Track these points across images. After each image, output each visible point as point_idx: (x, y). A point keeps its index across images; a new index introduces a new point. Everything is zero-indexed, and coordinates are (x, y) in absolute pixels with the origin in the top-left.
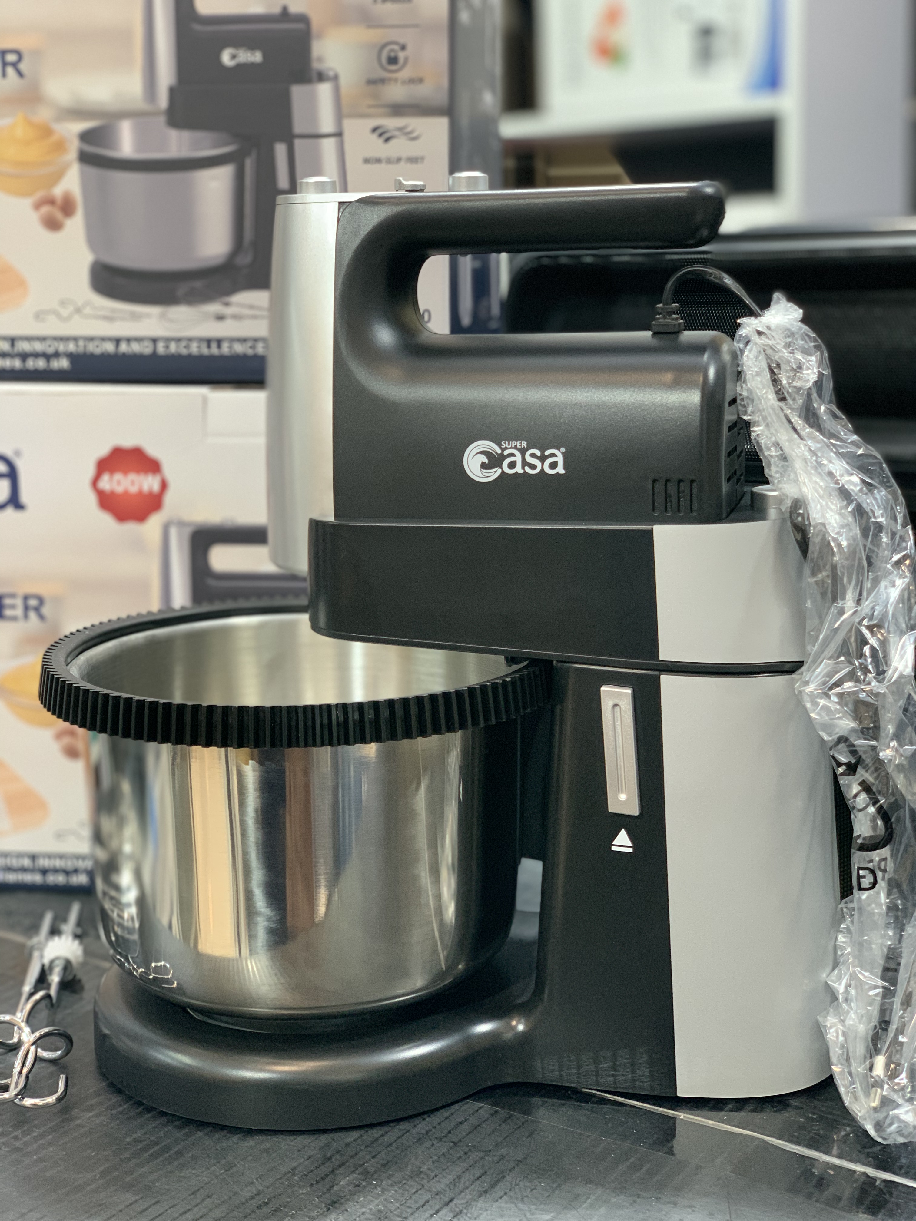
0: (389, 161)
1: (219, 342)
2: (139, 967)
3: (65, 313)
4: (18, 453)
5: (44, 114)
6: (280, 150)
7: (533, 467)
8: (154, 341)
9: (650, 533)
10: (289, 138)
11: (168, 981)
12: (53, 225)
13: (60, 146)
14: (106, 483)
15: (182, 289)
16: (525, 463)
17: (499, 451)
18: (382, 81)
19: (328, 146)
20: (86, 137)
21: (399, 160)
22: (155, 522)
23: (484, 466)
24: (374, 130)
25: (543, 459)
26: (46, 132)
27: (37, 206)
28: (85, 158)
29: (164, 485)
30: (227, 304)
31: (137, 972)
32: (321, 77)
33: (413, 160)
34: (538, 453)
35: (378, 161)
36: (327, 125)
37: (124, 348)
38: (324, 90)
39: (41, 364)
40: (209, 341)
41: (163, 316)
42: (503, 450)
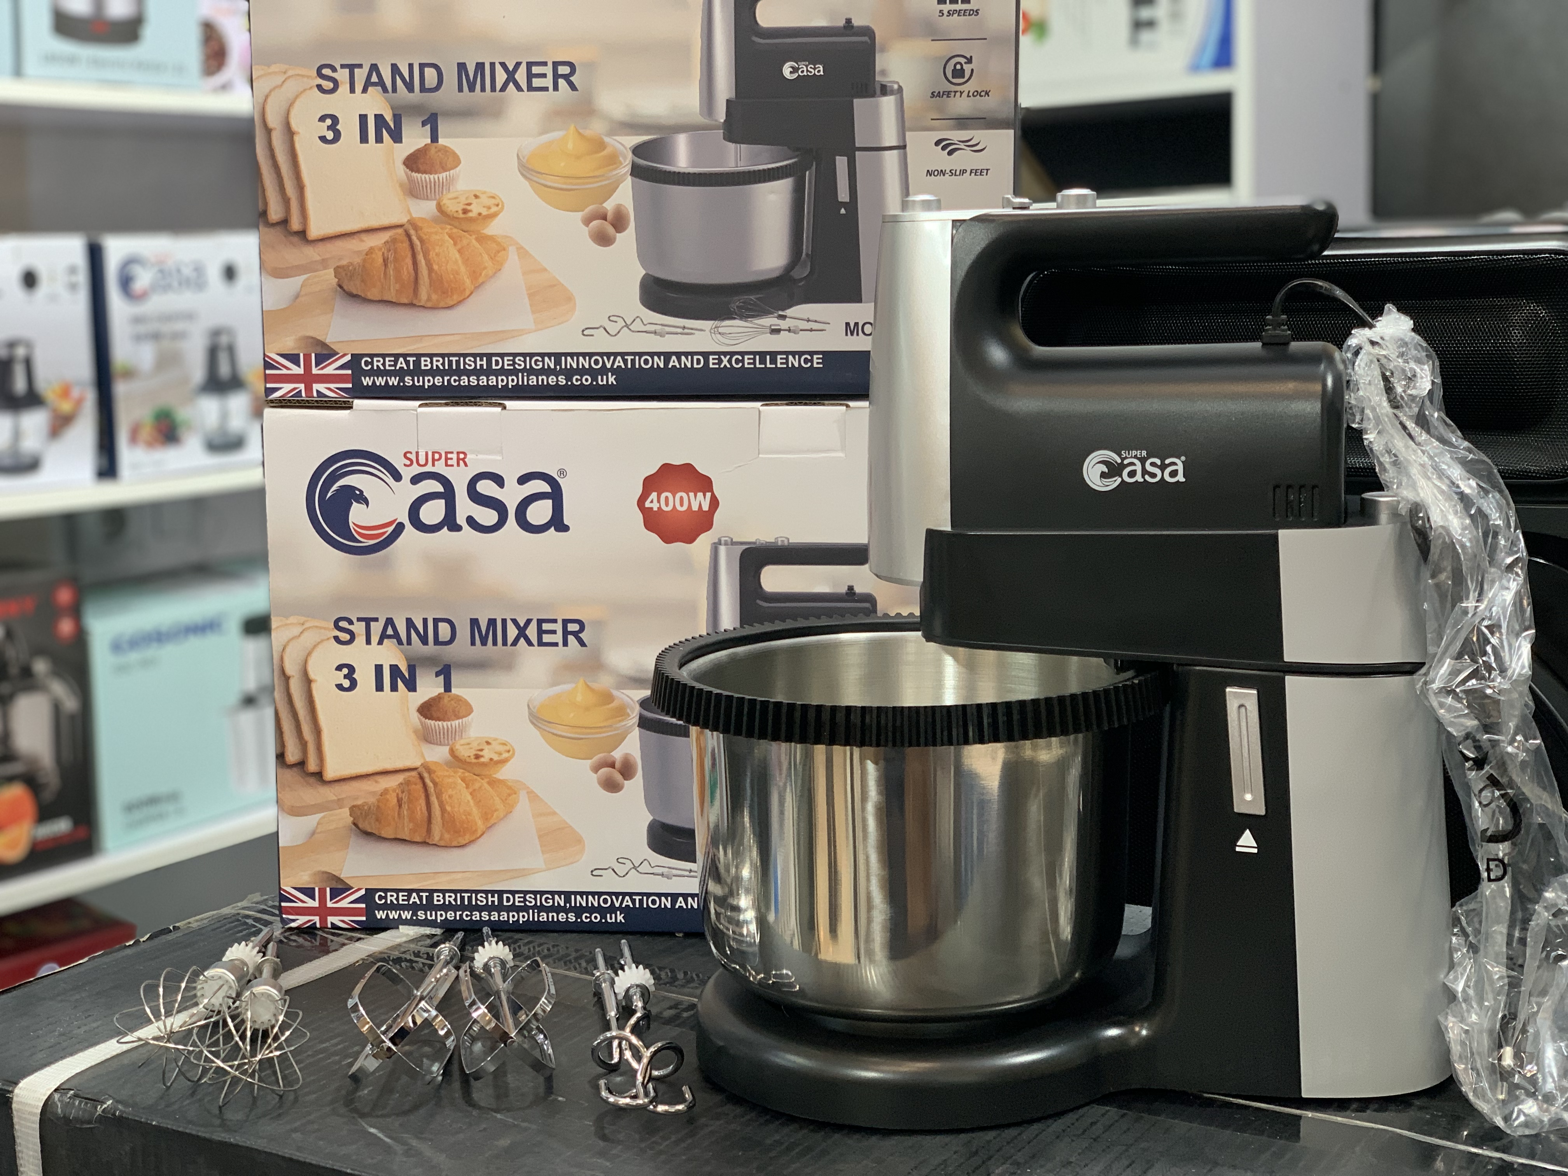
0: (952, 173)
1: (774, 355)
2: (758, 974)
3: (613, 328)
4: (562, 472)
5: (597, 128)
6: (841, 162)
7: (1153, 475)
8: (706, 355)
9: (1276, 537)
10: (850, 151)
11: (792, 985)
12: (603, 239)
13: (613, 160)
14: (653, 502)
15: (736, 303)
16: (1145, 472)
17: (1119, 461)
18: (948, 94)
19: (891, 159)
20: (638, 150)
21: (963, 172)
22: (704, 541)
23: (1103, 475)
24: (937, 143)
25: (1163, 467)
26: (600, 145)
27: (587, 221)
28: (637, 172)
29: (715, 503)
30: (783, 317)
31: (755, 978)
32: (885, 90)
33: (976, 172)
34: (1158, 462)
35: (943, 173)
36: (890, 137)
37: (673, 362)
38: (888, 103)
39: (587, 380)
40: (762, 355)
41: (715, 331)
42: (1123, 459)
